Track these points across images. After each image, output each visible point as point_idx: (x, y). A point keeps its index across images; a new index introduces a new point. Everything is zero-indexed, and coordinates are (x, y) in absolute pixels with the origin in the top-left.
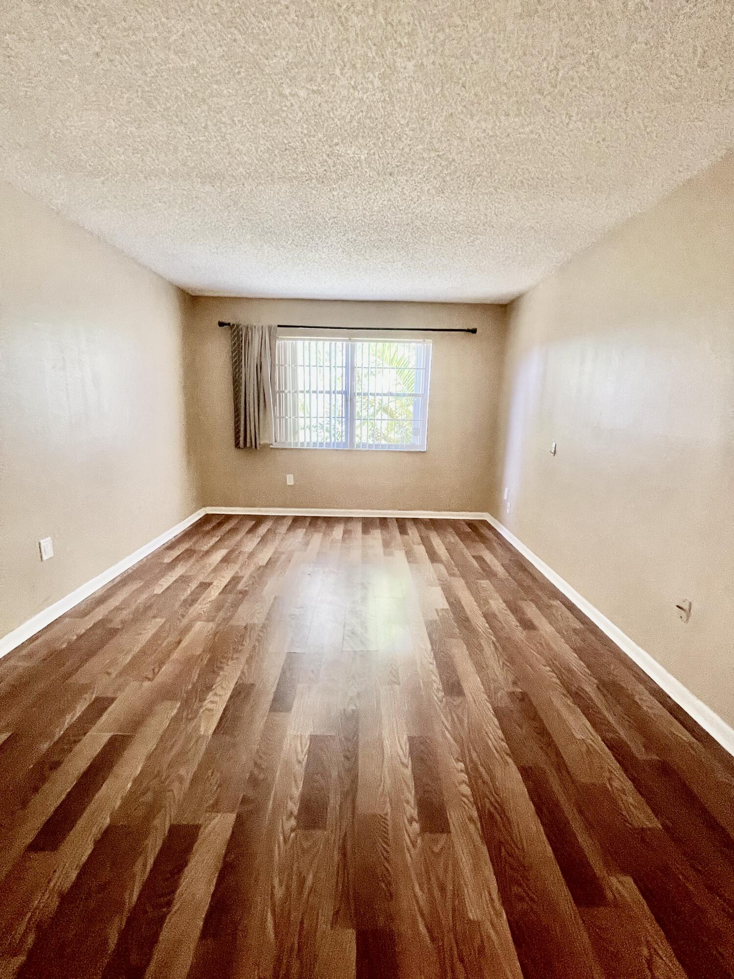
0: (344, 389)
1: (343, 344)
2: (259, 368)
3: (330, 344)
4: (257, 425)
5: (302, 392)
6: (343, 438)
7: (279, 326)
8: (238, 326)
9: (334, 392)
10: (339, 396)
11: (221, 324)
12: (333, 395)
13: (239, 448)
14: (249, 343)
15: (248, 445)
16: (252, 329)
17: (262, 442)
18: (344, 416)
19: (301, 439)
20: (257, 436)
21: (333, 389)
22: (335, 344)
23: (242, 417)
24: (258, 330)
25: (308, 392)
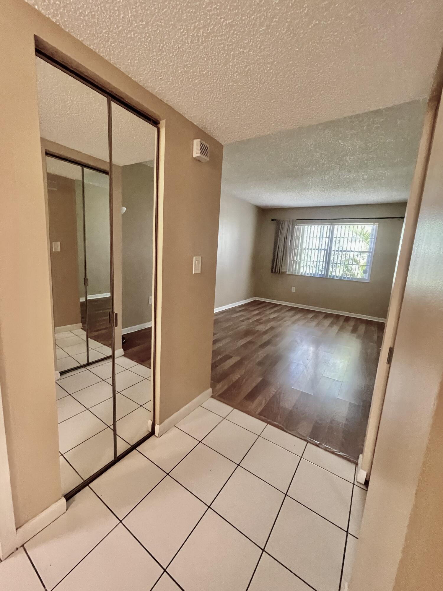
0: (326, 248)
1: (327, 227)
2: (286, 238)
3: (321, 227)
4: (281, 263)
5: (304, 249)
6: (323, 272)
7: (297, 220)
8: (279, 221)
9: (321, 249)
10: (323, 251)
11: (273, 220)
12: (320, 251)
13: (273, 273)
14: (282, 228)
15: (276, 272)
16: (285, 222)
17: (283, 271)
18: (324, 261)
19: (301, 271)
20: (281, 268)
21: (320, 248)
22: (324, 227)
23: (276, 259)
24: (287, 222)
25: (314, 249)
